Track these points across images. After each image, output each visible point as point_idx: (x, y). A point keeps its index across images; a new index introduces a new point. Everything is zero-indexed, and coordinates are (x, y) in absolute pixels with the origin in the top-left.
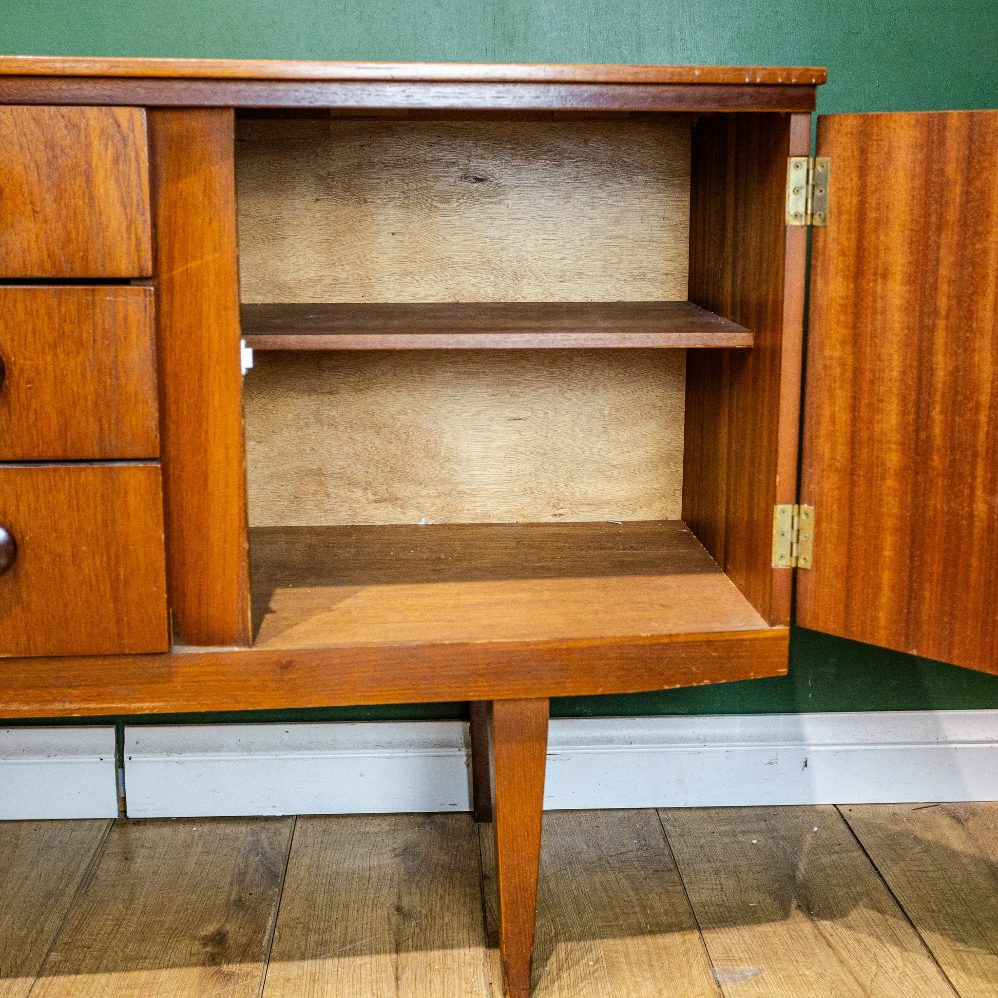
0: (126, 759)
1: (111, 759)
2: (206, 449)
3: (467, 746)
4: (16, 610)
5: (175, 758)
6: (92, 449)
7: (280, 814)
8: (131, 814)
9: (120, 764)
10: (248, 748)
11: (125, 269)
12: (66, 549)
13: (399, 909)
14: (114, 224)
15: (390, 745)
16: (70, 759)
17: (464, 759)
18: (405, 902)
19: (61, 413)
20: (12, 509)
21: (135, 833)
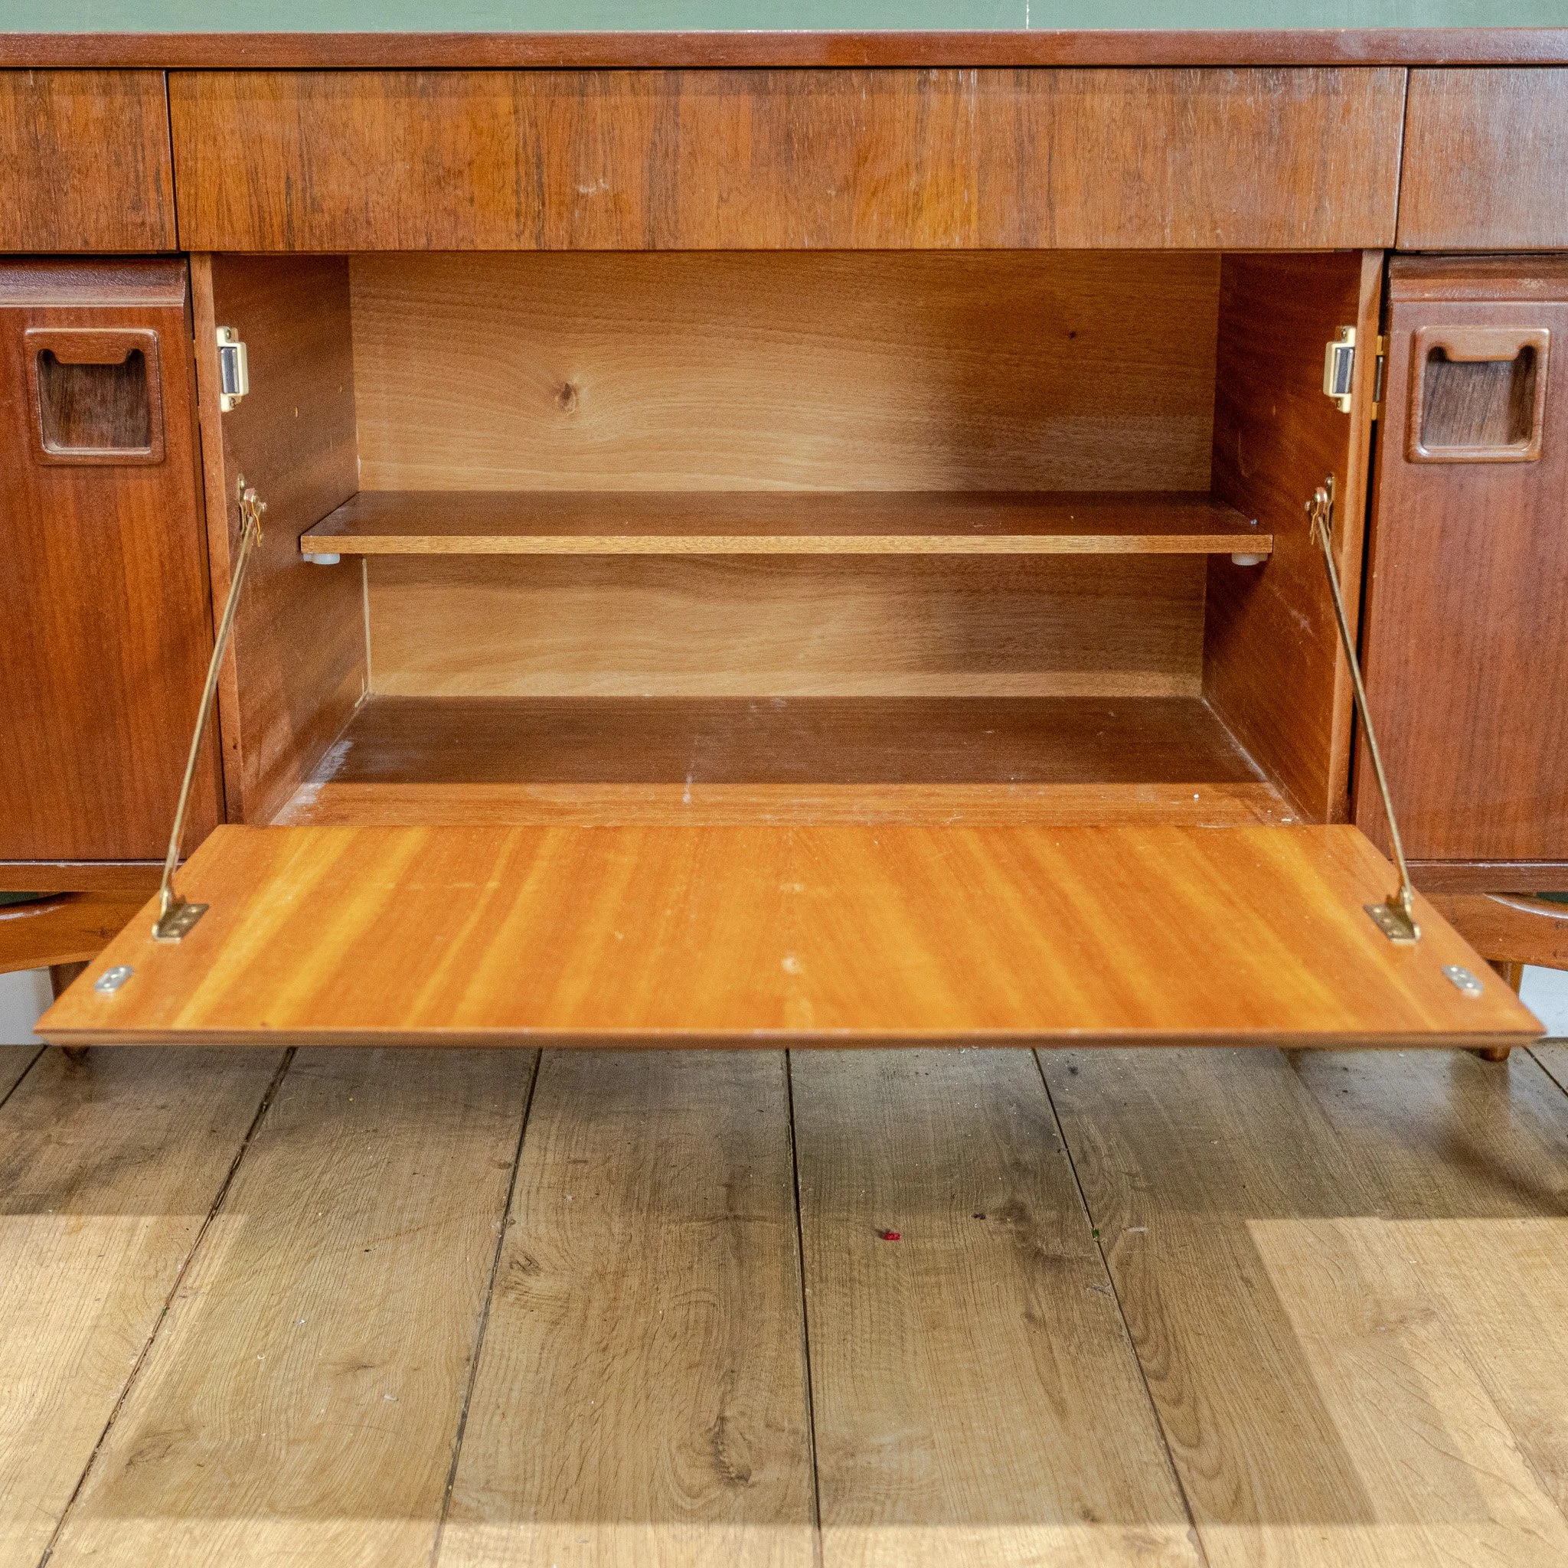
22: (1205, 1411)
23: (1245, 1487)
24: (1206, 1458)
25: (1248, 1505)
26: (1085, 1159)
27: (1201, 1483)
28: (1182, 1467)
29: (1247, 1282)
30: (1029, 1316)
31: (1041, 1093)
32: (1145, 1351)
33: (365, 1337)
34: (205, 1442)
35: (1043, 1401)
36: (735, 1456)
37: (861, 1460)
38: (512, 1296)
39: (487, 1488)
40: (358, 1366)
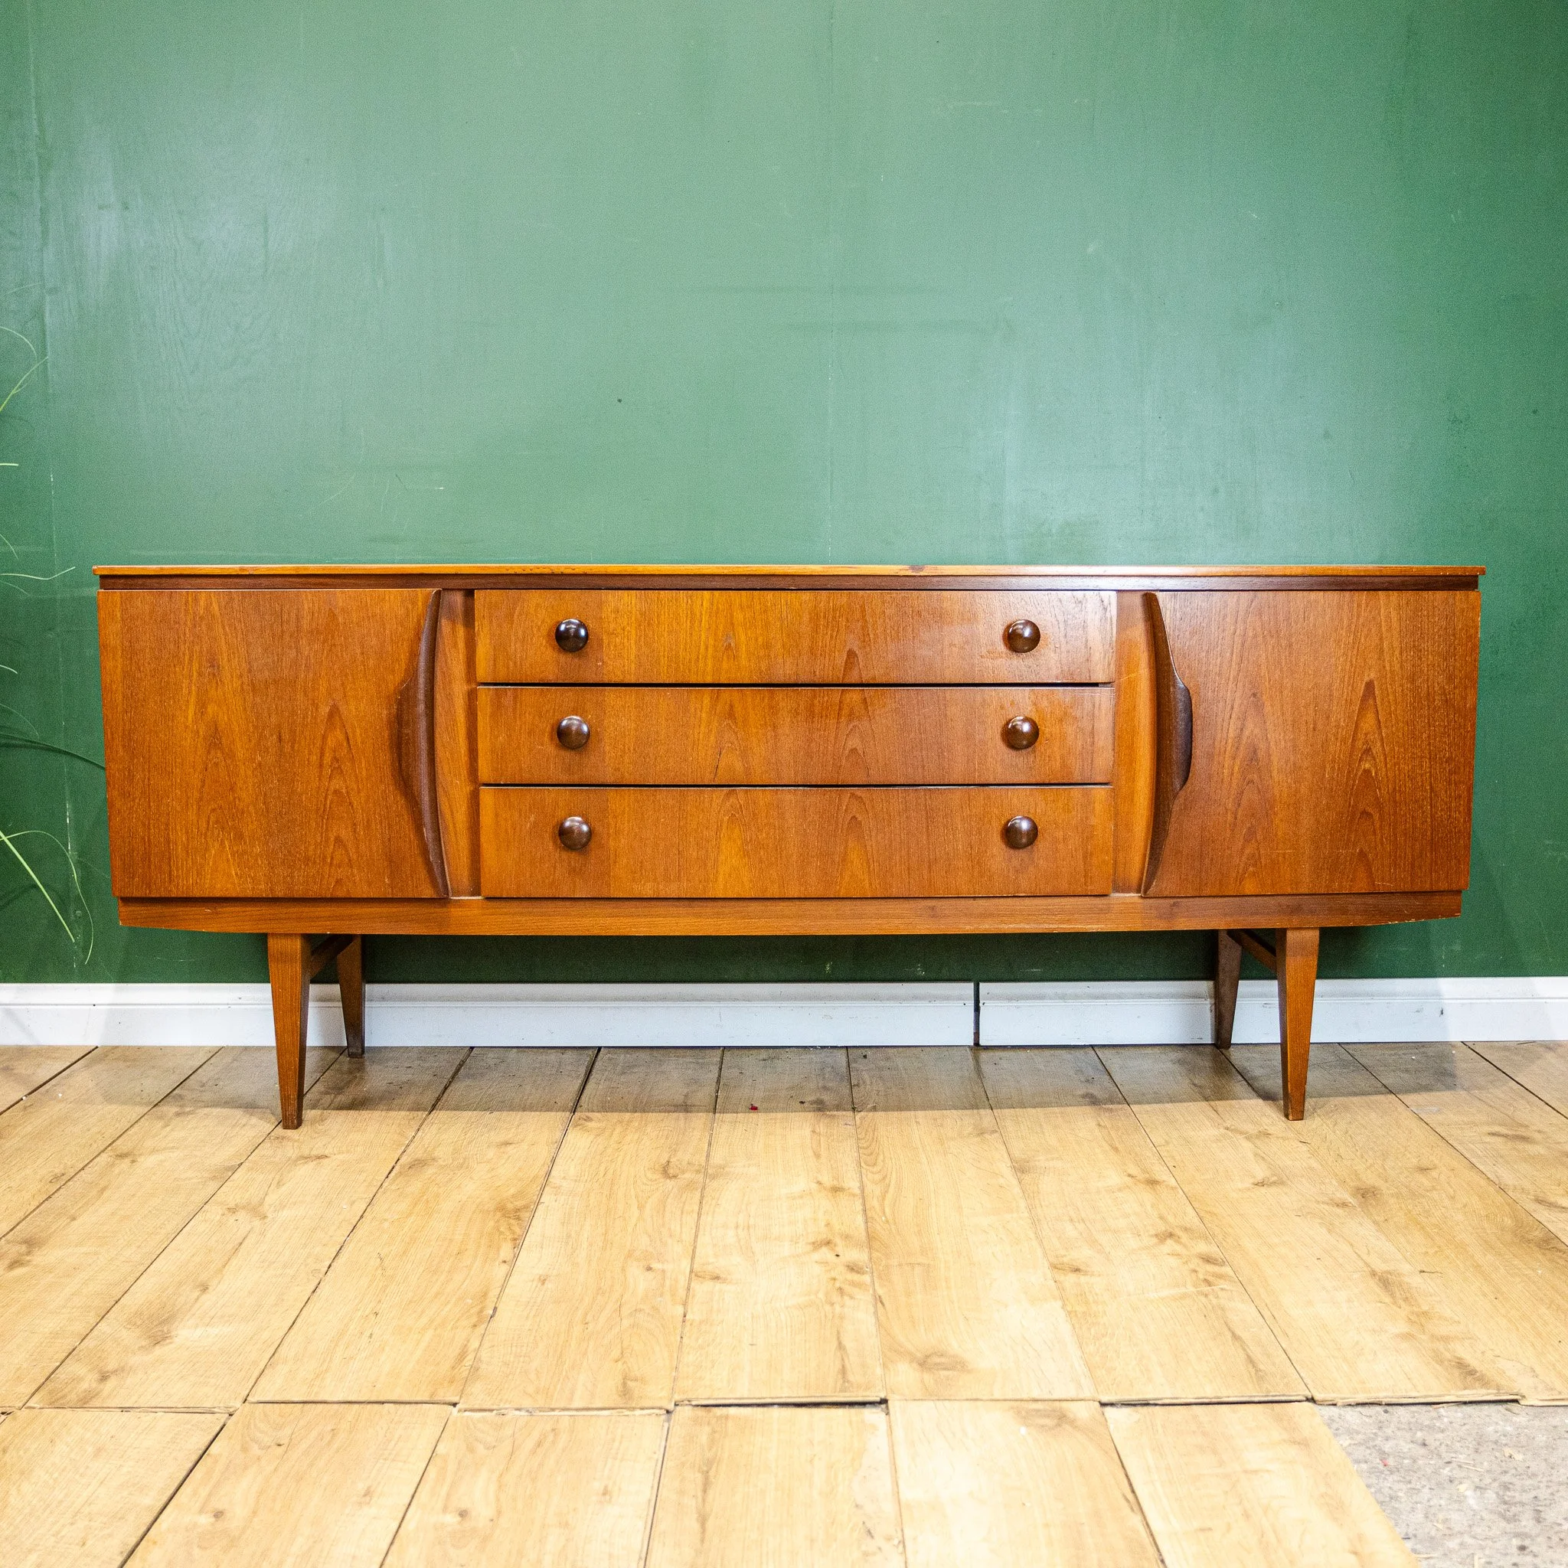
0: (981, 1004)
1: (971, 1004)
2: (1134, 778)
3: (1211, 997)
4: (1031, 868)
5: (1015, 1003)
6: (1077, 778)
7: (1083, 1044)
8: (982, 1042)
9: (977, 1009)
10: (1063, 997)
11: (1099, 677)
12: (1060, 834)
13: (1195, 1085)
14: (1097, 654)
15: (1158, 996)
16: (945, 1003)
17: (1209, 1006)
18: (1196, 1082)
19: (1062, 757)
20: (1032, 811)
21: (984, 1056)
22: (881, 1157)
23: (888, 1176)
24: (875, 1169)
25: (887, 1181)
26: (858, 1085)
27: (870, 1175)
28: (864, 1171)
29: (917, 1122)
30: (814, 1132)
31: (845, 1064)
32: (863, 1141)
33: (510, 1136)
34: (441, 1162)
35: (810, 1153)
36: (671, 1172)
37: (727, 1169)
38: (579, 1127)
39: (564, 1178)
40: (507, 1144)
